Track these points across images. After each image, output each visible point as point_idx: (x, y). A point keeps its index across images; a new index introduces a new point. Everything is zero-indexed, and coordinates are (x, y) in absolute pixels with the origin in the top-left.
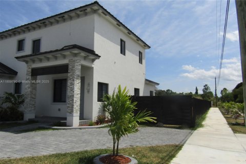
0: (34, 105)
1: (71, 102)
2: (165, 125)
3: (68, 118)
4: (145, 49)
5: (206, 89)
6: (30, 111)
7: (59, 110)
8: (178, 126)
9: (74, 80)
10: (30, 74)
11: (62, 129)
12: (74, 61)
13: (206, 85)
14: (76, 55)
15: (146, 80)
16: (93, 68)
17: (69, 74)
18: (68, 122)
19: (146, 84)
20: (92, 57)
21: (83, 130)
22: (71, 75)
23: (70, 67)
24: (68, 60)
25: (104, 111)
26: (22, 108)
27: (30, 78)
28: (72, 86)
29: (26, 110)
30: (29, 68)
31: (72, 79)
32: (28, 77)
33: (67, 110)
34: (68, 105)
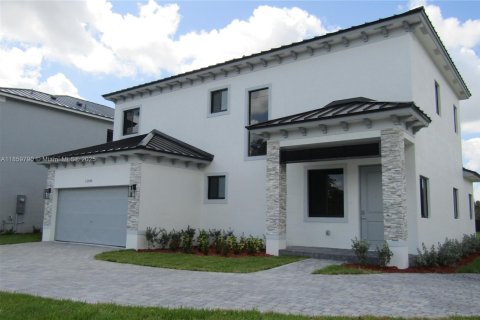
1: (394, 216)
7: (328, 233)
9: (397, 173)
16: (413, 144)
17: (384, 160)
22: (391, 162)
23: (384, 145)
24: (379, 131)
29: (271, 234)
30: (274, 148)
31: (393, 171)
32: (271, 166)
33: (386, 233)
34: (386, 224)
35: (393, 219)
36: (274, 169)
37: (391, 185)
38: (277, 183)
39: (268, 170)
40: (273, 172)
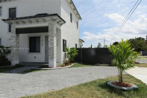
0: (18, 54)
1: (52, 52)
2: (100, 65)
3: (49, 62)
4: (79, 20)
5: (99, 45)
6: (16, 58)
7: (35, 57)
8: (107, 65)
9: (53, 37)
10: (15, 33)
11: (49, 69)
12: (53, 24)
13: (99, 43)
14: (54, 20)
15: (80, 39)
16: (61, 29)
17: (49, 33)
18: (49, 65)
19: (79, 41)
20: (62, 22)
21: (62, 69)
22: (51, 34)
23: (49, 28)
24: (48, 23)
25: (65, 57)
26: (8, 57)
27: (15, 35)
28: (52, 41)
29: (13, 58)
30: (14, 28)
31: (52, 37)
32: (13, 35)
33: (49, 57)
34: (49, 54)
35: (51, 52)
36: (14, 36)
37: (51, 41)
38: (15, 41)
39: (12, 36)
40: (14, 37)
